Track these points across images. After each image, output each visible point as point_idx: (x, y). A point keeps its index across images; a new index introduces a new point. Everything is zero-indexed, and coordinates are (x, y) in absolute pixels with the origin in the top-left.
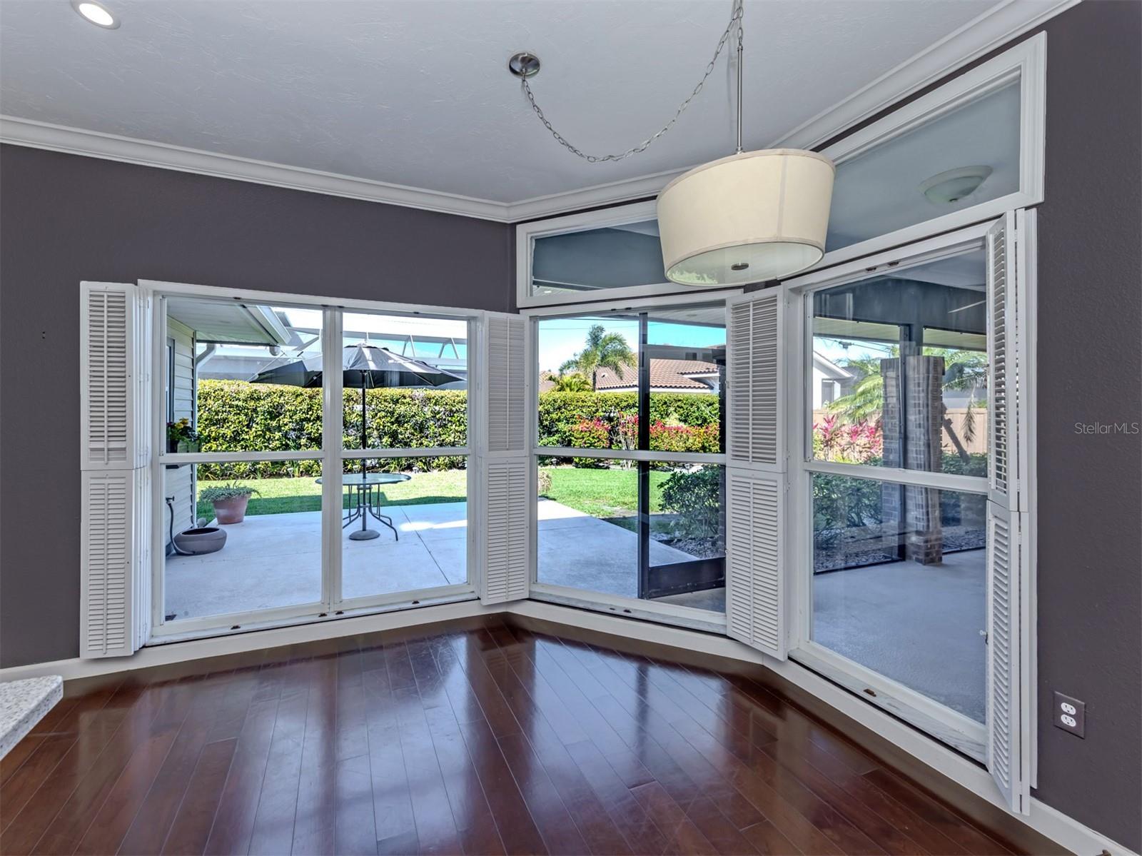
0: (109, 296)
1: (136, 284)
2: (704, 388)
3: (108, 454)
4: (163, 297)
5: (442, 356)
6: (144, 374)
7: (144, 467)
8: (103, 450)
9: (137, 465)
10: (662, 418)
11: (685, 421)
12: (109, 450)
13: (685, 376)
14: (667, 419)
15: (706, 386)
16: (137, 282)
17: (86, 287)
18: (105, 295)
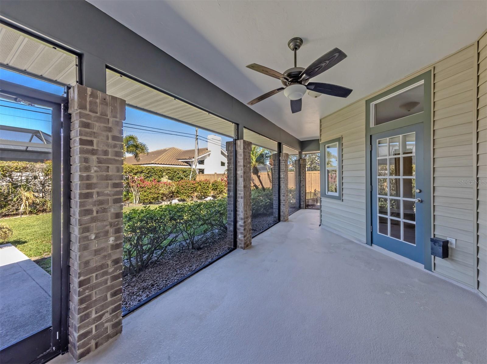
2: (187, 165)
5: (32, 142)
10: (159, 178)
11: (172, 179)
13: (179, 160)
14: (162, 179)
15: (188, 165)
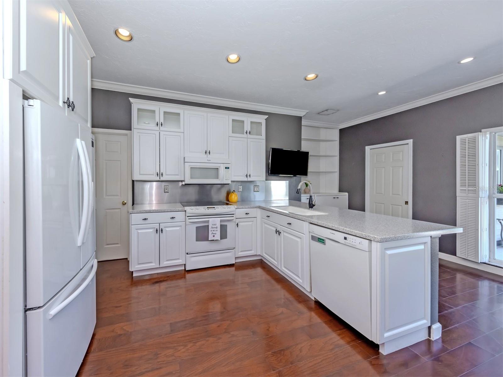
0: (468, 139)
1: (481, 132)
3: (468, 192)
4: (495, 133)
6: (485, 164)
7: (484, 197)
8: (466, 190)
9: (481, 196)
12: (468, 190)
16: (481, 131)
17: (458, 138)
18: (467, 139)
